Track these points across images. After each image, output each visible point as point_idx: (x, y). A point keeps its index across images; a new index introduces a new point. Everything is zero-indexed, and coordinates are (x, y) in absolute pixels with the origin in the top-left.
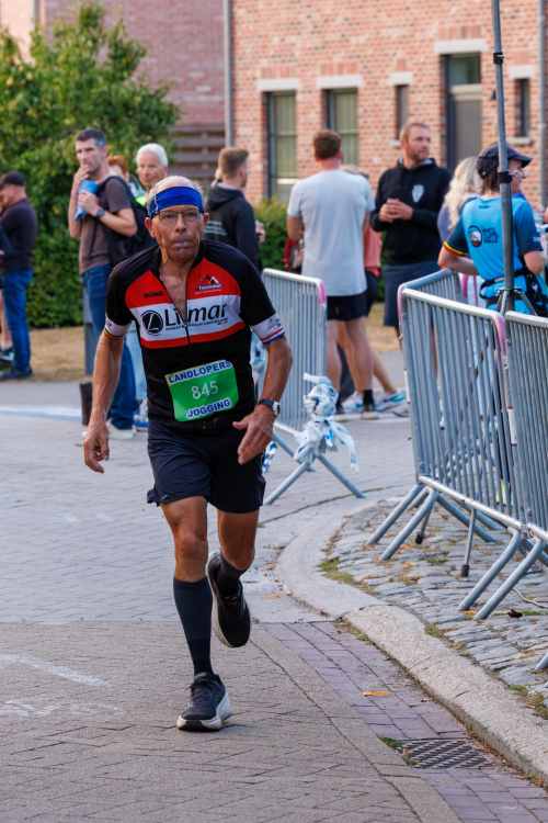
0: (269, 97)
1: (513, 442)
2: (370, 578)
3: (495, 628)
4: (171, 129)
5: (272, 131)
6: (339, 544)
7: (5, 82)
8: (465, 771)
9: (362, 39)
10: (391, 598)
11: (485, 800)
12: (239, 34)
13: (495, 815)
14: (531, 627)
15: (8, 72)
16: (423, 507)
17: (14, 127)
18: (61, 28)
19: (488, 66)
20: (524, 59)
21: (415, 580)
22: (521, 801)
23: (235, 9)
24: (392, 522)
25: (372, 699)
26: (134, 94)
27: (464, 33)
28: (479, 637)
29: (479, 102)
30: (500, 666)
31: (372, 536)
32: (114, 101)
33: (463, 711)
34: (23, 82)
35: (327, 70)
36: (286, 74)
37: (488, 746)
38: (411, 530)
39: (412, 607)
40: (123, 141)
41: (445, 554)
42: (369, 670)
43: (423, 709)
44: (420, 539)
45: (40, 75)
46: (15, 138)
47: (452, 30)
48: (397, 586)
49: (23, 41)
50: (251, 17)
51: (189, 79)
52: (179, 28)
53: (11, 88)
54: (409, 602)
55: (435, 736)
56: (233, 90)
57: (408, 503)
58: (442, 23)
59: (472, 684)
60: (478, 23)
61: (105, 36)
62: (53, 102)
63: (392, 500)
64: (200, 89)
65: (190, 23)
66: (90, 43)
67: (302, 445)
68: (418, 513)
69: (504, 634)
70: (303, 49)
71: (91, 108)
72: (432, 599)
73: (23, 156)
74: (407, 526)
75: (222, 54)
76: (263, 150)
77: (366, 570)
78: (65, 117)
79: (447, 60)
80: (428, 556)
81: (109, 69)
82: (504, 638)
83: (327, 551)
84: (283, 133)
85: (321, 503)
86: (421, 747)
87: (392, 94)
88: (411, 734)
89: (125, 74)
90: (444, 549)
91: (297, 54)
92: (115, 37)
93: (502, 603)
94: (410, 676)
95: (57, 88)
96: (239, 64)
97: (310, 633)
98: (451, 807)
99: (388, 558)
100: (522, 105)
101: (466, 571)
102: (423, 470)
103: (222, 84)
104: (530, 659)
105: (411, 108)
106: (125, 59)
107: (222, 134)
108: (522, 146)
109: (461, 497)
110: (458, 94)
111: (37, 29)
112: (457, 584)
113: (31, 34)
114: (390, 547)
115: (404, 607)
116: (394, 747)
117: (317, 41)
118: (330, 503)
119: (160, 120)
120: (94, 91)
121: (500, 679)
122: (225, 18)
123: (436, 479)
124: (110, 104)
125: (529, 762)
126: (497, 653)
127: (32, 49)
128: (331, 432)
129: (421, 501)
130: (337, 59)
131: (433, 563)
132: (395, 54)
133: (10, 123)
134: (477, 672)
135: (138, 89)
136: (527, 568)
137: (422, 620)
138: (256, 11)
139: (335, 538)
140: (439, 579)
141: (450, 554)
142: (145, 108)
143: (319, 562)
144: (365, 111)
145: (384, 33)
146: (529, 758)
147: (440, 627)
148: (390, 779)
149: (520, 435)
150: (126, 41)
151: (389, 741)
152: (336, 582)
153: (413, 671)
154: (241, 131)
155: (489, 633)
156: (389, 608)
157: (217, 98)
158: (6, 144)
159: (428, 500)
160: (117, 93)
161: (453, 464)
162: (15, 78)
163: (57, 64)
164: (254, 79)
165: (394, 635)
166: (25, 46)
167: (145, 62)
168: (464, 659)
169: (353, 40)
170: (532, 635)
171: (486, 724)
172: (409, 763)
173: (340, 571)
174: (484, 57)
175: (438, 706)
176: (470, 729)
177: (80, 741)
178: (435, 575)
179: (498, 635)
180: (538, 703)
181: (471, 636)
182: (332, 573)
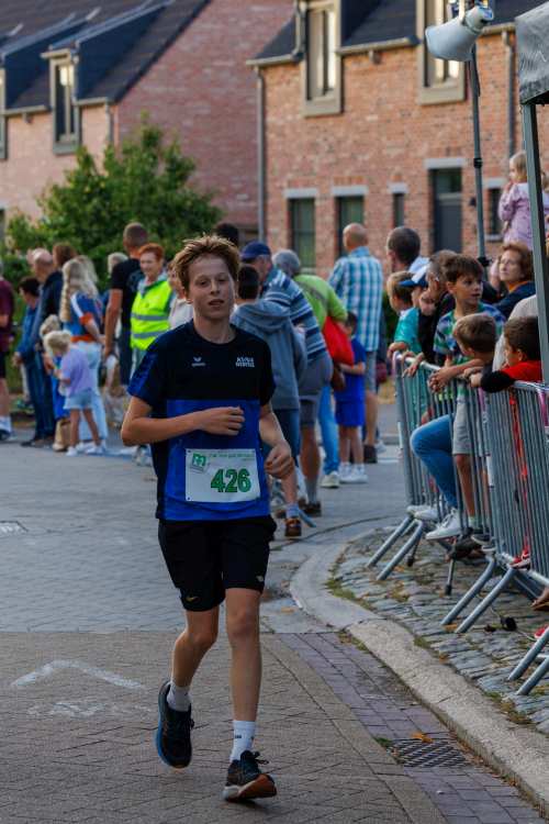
0: (294, 203)
1: (490, 484)
2: (368, 595)
3: (474, 640)
5: (296, 229)
6: (342, 565)
7: (83, 189)
8: (448, 770)
9: (367, 157)
10: (385, 613)
11: (465, 798)
13: (474, 812)
14: (504, 641)
15: (86, 182)
16: (414, 535)
17: (91, 225)
18: (129, 147)
19: (469, 176)
20: (496, 173)
21: (406, 597)
22: (498, 799)
23: (267, 134)
24: (388, 547)
26: (186, 199)
27: (448, 152)
28: (460, 648)
29: (459, 208)
30: (477, 674)
31: (371, 560)
32: (169, 203)
33: (446, 715)
34: (97, 190)
35: (338, 181)
36: (307, 185)
37: (467, 747)
39: (404, 621)
40: (176, 237)
41: (432, 575)
42: (365, 676)
43: (411, 712)
44: (411, 562)
45: (112, 184)
46: (90, 233)
47: (439, 150)
48: (391, 602)
49: (98, 157)
50: (279, 139)
52: (224, 149)
53: (88, 194)
54: (401, 616)
55: (420, 736)
56: (265, 196)
57: (402, 532)
58: (430, 144)
59: (454, 691)
61: (162, 155)
62: (121, 205)
63: (388, 528)
64: (239, 197)
65: (231, 145)
66: (151, 160)
68: (410, 541)
69: (481, 646)
70: (320, 165)
71: (151, 210)
72: (420, 614)
74: (401, 551)
77: (364, 588)
79: (435, 174)
80: (416, 577)
81: (166, 180)
82: (480, 650)
83: (333, 571)
84: (304, 230)
86: (410, 747)
87: (391, 200)
88: (400, 734)
89: (179, 183)
90: (430, 570)
91: (317, 169)
92: (171, 152)
93: (481, 618)
94: (401, 682)
95: (124, 195)
96: (270, 176)
97: (318, 642)
98: (436, 805)
99: (384, 578)
101: (449, 590)
103: (256, 192)
104: (505, 669)
105: (406, 212)
106: (179, 171)
107: (255, 232)
108: (495, 241)
110: (444, 201)
111: (110, 147)
112: (440, 601)
113: (105, 152)
114: (386, 569)
115: (396, 621)
117: (331, 159)
118: (337, 531)
119: (206, 221)
120: (154, 197)
121: (478, 687)
122: (259, 141)
124: (166, 207)
125: (503, 763)
126: (474, 663)
127: (105, 164)
129: (413, 530)
130: (347, 173)
131: (421, 583)
132: (393, 169)
133: (88, 222)
134: (457, 679)
135: (189, 195)
137: (412, 633)
138: (284, 135)
139: (340, 560)
140: (426, 597)
141: (436, 575)
142: (194, 210)
143: (326, 581)
144: (369, 214)
145: (385, 152)
146: (503, 760)
147: (428, 639)
148: (382, 777)
149: (496, 478)
150: (179, 157)
151: (385, 743)
152: (339, 599)
153: (404, 677)
154: (272, 229)
155: (468, 645)
156: (385, 622)
157: (252, 204)
158: (84, 238)
159: (418, 530)
160: (172, 198)
162: (92, 187)
163: (126, 177)
164: (281, 188)
165: (388, 645)
166: (99, 162)
167: (196, 175)
168: (446, 669)
169: (360, 158)
170: (505, 647)
171: (465, 728)
172: (399, 762)
173: (344, 589)
174: (464, 171)
175: (425, 709)
176: (452, 731)
177: (117, 739)
178: (423, 593)
179: (475, 647)
180: (510, 709)
181: (452, 648)
182: (338, 591)
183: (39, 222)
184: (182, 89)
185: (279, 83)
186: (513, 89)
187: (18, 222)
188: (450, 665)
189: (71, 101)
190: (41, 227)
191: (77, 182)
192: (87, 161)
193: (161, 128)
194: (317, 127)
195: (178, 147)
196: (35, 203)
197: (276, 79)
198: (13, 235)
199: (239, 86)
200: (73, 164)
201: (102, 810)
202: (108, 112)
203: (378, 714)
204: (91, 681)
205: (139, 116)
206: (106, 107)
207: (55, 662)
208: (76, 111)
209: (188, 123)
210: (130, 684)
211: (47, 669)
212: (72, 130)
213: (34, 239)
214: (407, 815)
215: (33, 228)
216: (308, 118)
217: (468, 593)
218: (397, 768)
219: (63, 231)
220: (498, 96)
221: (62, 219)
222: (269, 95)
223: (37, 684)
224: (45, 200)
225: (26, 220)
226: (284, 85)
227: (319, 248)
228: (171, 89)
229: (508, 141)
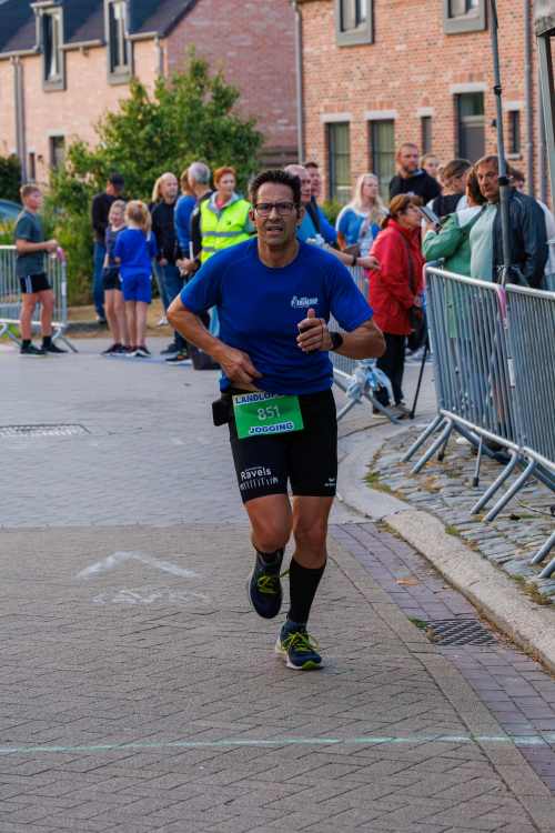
0: (330, 126)
1: (512, 384)
2: (403, 488)
3: (500, 528)
4: (258, 151)
5: (332, 150)
6: (378, 461)
7: (136, 118)
8: (477, 648)
9: (397, 84)
10: (418, 504)
11: (494, 672)
12: (307, 81)
13: (501, 686)
14: (529, 528)
15: (139, 110)
16: (444, 432)
17: (144, 149)
18: (178, 78)
19: (490, 100)
20: (515, 96)
21: (438, 489)
22: (523, 674)
23: (305, 63)
24: (421, 443)
25: (404, 587)
26: (231, 125)
27: (471, 78)
28: (486, 535)
29: (483, 128)
30: (503, 560)
31: (404, 456)
32: (216, 130)
33: (475, 597)
34: (150, 117)
35: (371, 106)
36: (342, 110)
37: (495, 626)
38: (433, 452)
39: (436, 511)
41: (460, 468)
42: (401, 562)
43: (443, 595)
44: (441, 457)
45: (163, 112)
46: (144, 157)
47: (462, 76)
48: (424, 494)
49: (149, 87)
50: (316, 68)
51: (271, 114)
52: (265, 78)
53: (141, 122)
54: (433, 507)
55: (452, 617)
56: (304, 122)
57: (433, 429)
58: (455, 71)
59: (482, 575)
60: (482, 70)
61: (208, 84)
62: (172, 132)
64: (280, 121)
65: (272, 74)
66: (198, 88)
67: (352, 385)
68: (440, 438)
69: (506, 533)
70: (354, 91)
71: (199, 135)
72: (450, 504)
73: (151, 170)
74: (432, 447)
75: (295, 97)
76: (326, 165)
77: (399, 482)
78: (181, 142)
79: (459, 97)
80: (447, 470)
81: (213, 107)
82: (506, 537)
83: (371, 466)
84: (340, 152)
85: (366, 428)
86: (443, 627)
87: (420, 124)
88: (434, 615)
89: (224, 110)
90: (459, 464)
91: (350, 95)
92: (217, 80)
93: (506, 507)
94: (434, 568)
95: (174, 121)
96: (307, 102)
97: (357, 532)
98: (467, 680)
99: (417, 472)
100: (515, 130)
101: (476, 482)
102: (444, 405)
103: (296, 117)
104: (529, 554)
105: (433, 134)
106: (224, 99)
107: (296, 154)
108: (514, 160)
109: (472, 425)
110: (468, 123)
111: (160, 78)
112: (470, 492)
113: (156, 83)
114: (418, 464)
115: (428, 511)
116: (421, 627)
117: (365, 85)
118: (372, 428)
119: (250, 144)
120: (201, 123)
121: (504, 571)
122: (298, 70)
123: (453, 412)
124: (213, 132)
125: (527, 641)
126: (500, 549)
127: (156, 93)
128: (373, 375)
129: (443, 427)
130: (379, 98)
131: (451, 476)
132: (421, 94)
133: (141, 147)
134: (486, 564)
135: (233, 121)
136: (523, 481)
137: (443, 522)
138: (320, 64)
139: (377, 456)
140: (456, 489)
141: (464, 469)
142: (239, 135)
143: (364, 475)
144: (399, 136)
145: (413, 78)
146: (527, 637)
147: (459, 528)
148: (417, 655)
149: (517, 379)
150: (224, 86)
151: (418, 623)
152: (376, 492)
153: (436, 563)
154: (310, 151)
155: (494, 533)
156: (418, 513)
157: (292, 128)
158: (138, 162)
159: (447, 427)
160: (218, 124)
161: (466, 399)
162: (144, 115)
163: (174, 104)
164: (319, 113)
165: (422, 533)
166: (151, 92)
167: (240, 102)
168: (476, 555)
169: (391, 84)
170: (529, 533)
171: (492, 608)
172: (433, 641)
173: (381, 483)
174: (486, 95)
175: (455, 592)
176: (481, 611)
177: (177, 624)
178: (453, 485)
179: (501, 534)
180: (534, 592)
181: (481, 536)
182: (374, 484)
183: (97, 147)
184: (226, 23)
185: (315, 16)
186: (529, 19)
187: (76, 148)
188: (479, 551)
189: (124, 35)
190: (98, 152)
191: (131, 110)
192: (140, 91)
193: (207, 60)
194: (350, 57)
195: (223, 77)
196: (92, 130)
197: (312, 13)
198: (74, 159)
199: (277, 20)
200: (126, 93)
201: (162, 689)
202: (158, 45)
203: (413, 597)
204: (150, 571)
205: (187, 49)
206: (156, 40)
207: (117, 554)
208: (129, 44)
209: (231, 54)
210: (187, 573)
211: (110, 560)
212: (125, 62)
213: (92, 164)
214: (440, 690)
215: (91, 154)
216: (342, 47)
217: (494, 484)
218: (431, 647)
219: (118, 155)
220: (516, 25)
221: (117, 144)
222: (305, 27)
223: (101, 575)
224: (100, 127)
225: (84, 145)
226: (319, 18)
227: (354, 168)
228: (216, 24)
229: (526, 67)
